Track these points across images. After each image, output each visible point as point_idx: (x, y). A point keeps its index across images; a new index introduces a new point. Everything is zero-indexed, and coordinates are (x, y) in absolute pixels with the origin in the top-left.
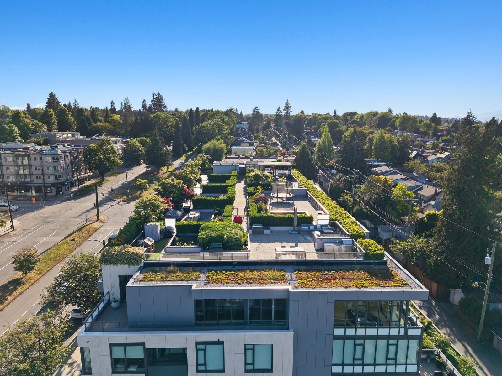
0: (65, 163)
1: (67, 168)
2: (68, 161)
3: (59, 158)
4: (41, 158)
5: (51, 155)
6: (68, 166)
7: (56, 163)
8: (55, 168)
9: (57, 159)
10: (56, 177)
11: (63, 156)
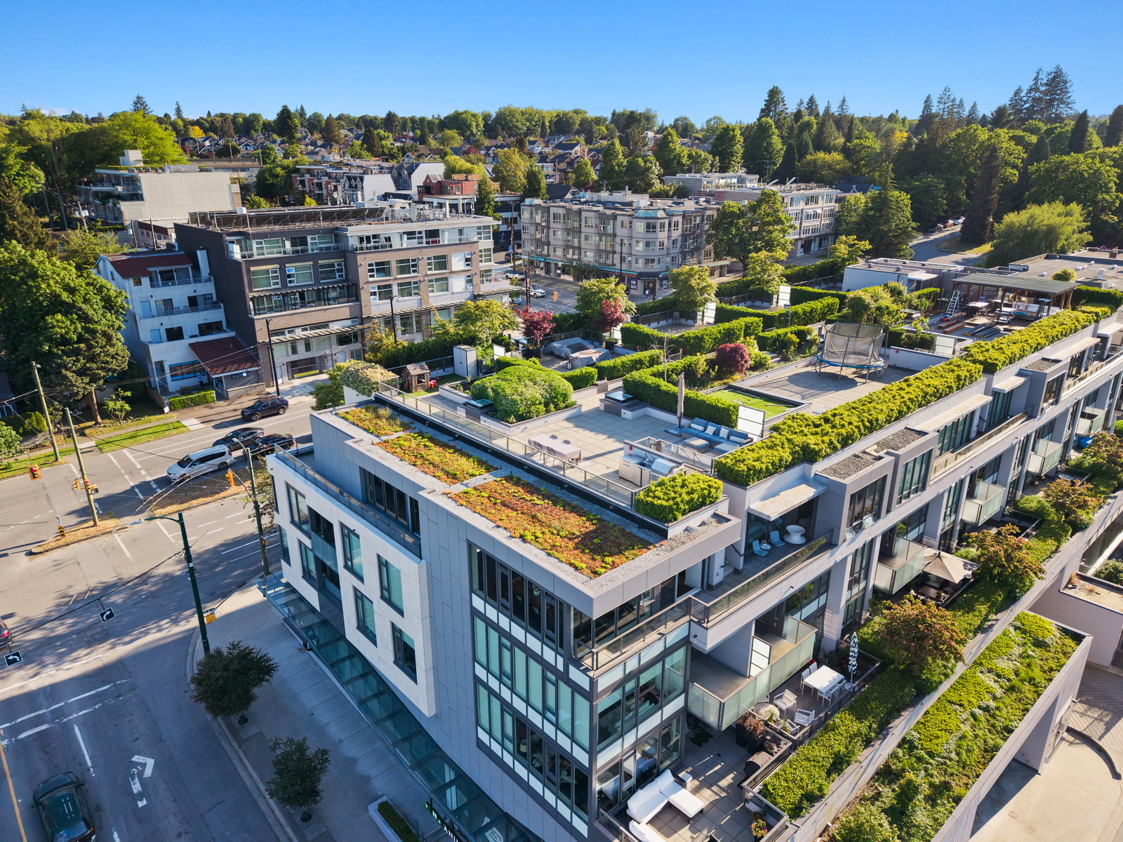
0: (669, 237)
1: (671, 246)
2: (676, 234)
3: (658, 226)
4: (631, 223)
5: (645, 218)
6: (674, 242)
7: (651, 235)
8: (647, 244)
9: (654, 227)
10: (647, 261)
11: (667, 222)
